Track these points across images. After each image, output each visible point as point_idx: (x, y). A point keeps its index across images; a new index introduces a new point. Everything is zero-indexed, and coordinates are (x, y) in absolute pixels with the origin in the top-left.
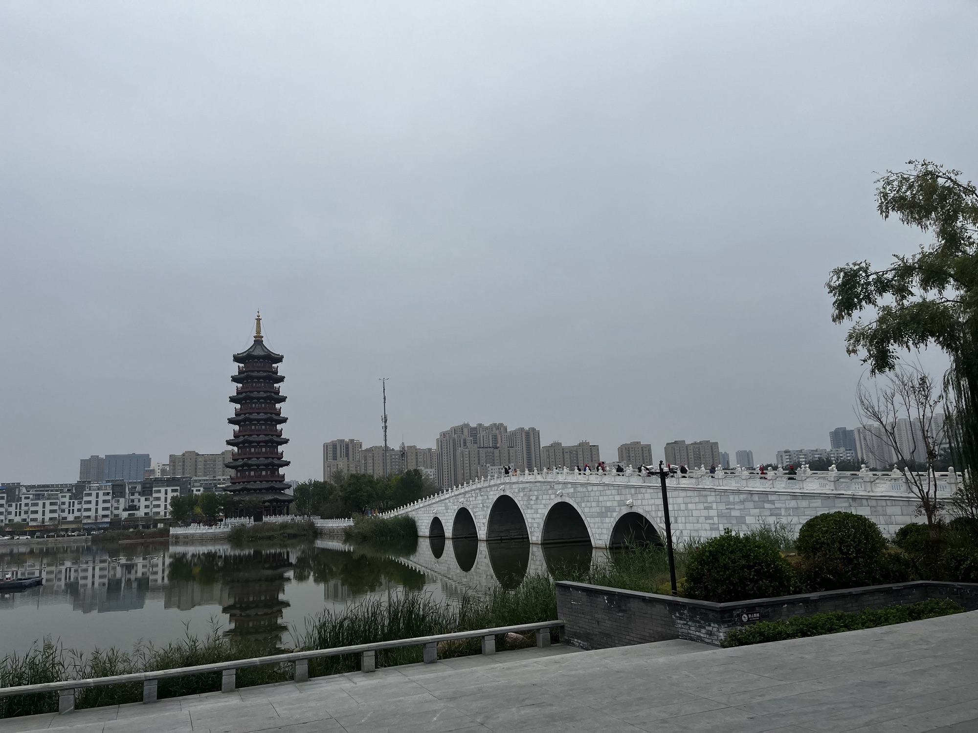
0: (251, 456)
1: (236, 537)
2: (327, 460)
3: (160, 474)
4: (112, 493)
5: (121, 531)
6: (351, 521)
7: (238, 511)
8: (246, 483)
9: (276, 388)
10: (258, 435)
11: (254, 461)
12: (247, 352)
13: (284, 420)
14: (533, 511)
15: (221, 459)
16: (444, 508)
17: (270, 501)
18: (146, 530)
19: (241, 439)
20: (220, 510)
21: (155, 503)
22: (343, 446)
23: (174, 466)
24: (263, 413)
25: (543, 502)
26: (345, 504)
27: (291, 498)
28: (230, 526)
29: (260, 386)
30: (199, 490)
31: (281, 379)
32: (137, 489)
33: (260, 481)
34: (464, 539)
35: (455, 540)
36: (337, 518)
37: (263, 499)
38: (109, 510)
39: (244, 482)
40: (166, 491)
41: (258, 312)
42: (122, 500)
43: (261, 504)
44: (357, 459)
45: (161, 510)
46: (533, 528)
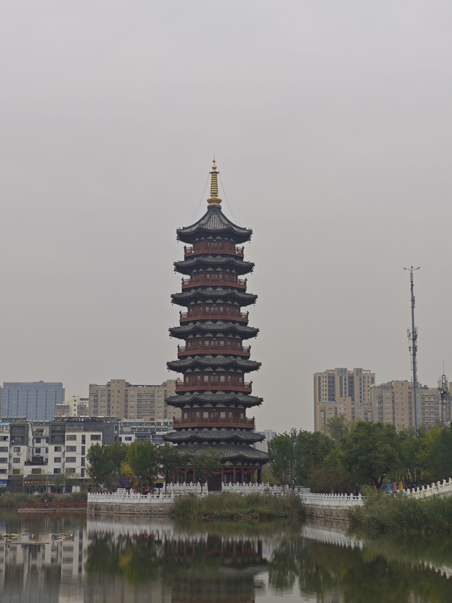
0: (203, 388)
1: (181, 514)
2: (320, 400)
3: (76, 412)
4: (11, 437)
5: (23, 494)
6: (360, 499)
7: (185, 472)
8: (196, 430)
9: (240, 282)
10: (214, 356)
11: (208, 396)
12: (198, 225)
13: (254, 333)
15: (162, 393)
17: (233, 460)
18: (56, 495)
19: (189, 361)
20: (159, 470)
21: (69, 454)
22: (345, 379)
23: (96, 401)
24: (221, 320)
26: (350, 470)
27: (265, 456)
28: (173, 495)
29: (216, 278)
30: (130, 439)
31: (249, 268)
32: (44, 434)
36: (337, 492)
37: (221, 456)
38: (7, 462)
39: (193, 429)
40: (84, 437)
41: (214, 161)
42: (24, 448)
43: (219, 463)
44: (367, 401)
45: (77, 466)
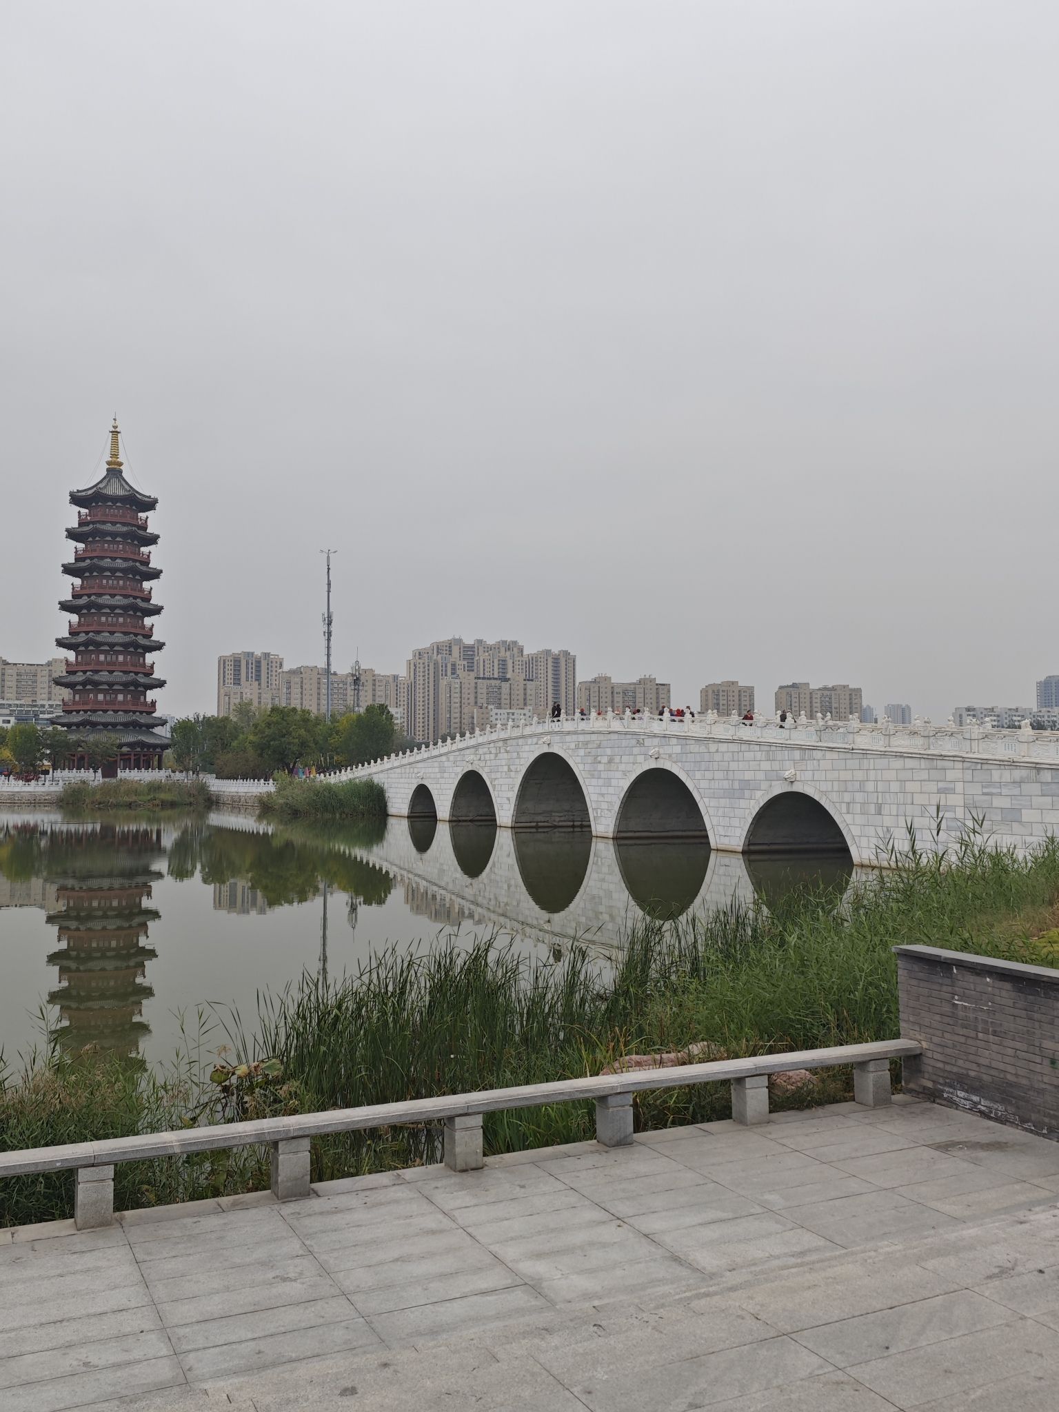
0: (98, 668)
1: (71, 802)
2: (224, 685)
6: (271, 784)
7: (75, 758)
8: (89, 713)
9: (143, 555)
10: (112, 633)
11: (104, 676)
12: (95, 489)
13: (157, 610)
14: (601, 782)
15: (46, 673)
16: (437, 770)
17: (131, 745)
19: (82, 638)
20: (44, 756)
22: (252, 664)
24: (121, 595)
25: (622, 767)
26: (261, 755)
27: (166, 741)
28: (61, 783)
29: (115, 549)
30: (9, 722)
31: (153, 540)
33: (114, 711)
34: (469, 823)
35: (454, 824)
36: (244, 778)
37: (118, 741)
39: (86, 711)
41: (115, 420)
43: (115, 749)
44: (274, 686)
46: (599, 811)
